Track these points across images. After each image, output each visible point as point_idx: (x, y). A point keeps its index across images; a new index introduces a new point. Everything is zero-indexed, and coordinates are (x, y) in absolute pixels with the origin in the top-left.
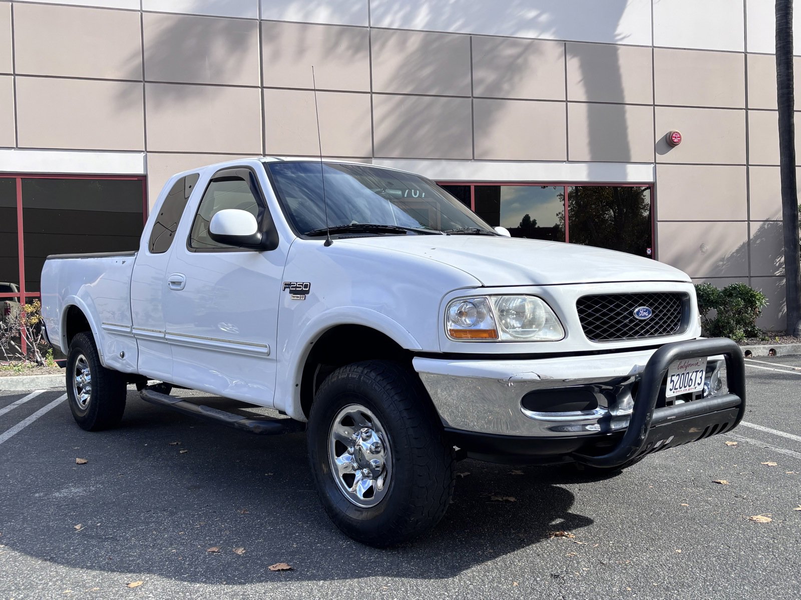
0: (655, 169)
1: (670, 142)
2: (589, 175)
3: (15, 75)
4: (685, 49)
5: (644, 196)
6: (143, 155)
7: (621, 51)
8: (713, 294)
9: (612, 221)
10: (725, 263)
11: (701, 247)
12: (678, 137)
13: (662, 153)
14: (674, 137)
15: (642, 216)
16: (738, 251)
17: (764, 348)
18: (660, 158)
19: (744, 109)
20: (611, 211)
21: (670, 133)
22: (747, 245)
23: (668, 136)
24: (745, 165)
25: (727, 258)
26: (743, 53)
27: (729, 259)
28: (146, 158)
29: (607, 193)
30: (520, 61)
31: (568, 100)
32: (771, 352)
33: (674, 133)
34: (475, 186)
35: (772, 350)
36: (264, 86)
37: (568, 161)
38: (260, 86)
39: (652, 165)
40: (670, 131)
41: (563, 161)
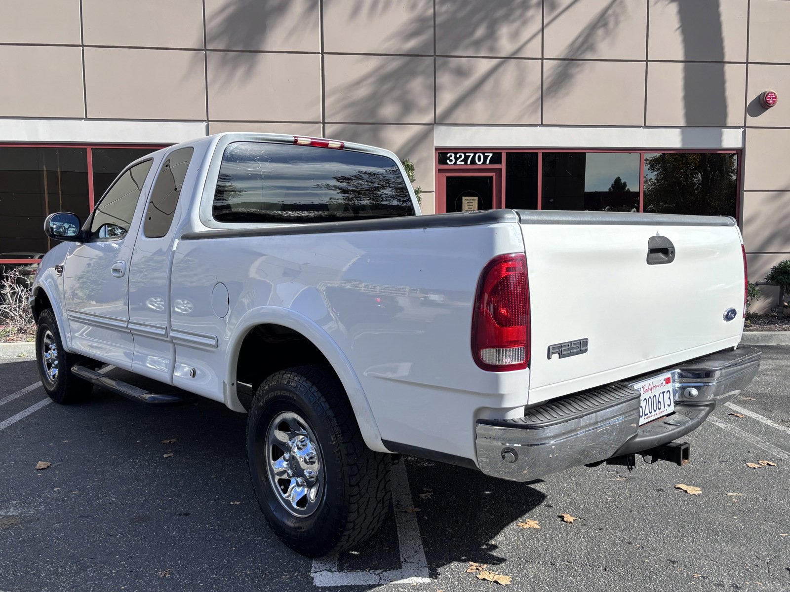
0: (744, 134)
1: (762, 104)
3: (83, 46)
5: (734, 160)
6: (205, 124)
9: (700, 184)
12: (773, 98)
13: (754, 115)
14: (769, 98)
15: (731, 179)
18: (751, 121)
20: (700, 174)
21: (764, 93)
23: (761, 97)
28: (207, 127)
29: (694, 158)
31: (649, 59)
33: (769, 93)
34: (543, 153)
37: (645, 126)
38: (320, 51)
39: (742, 130)
40: (764, 91)
41: (642, 126)
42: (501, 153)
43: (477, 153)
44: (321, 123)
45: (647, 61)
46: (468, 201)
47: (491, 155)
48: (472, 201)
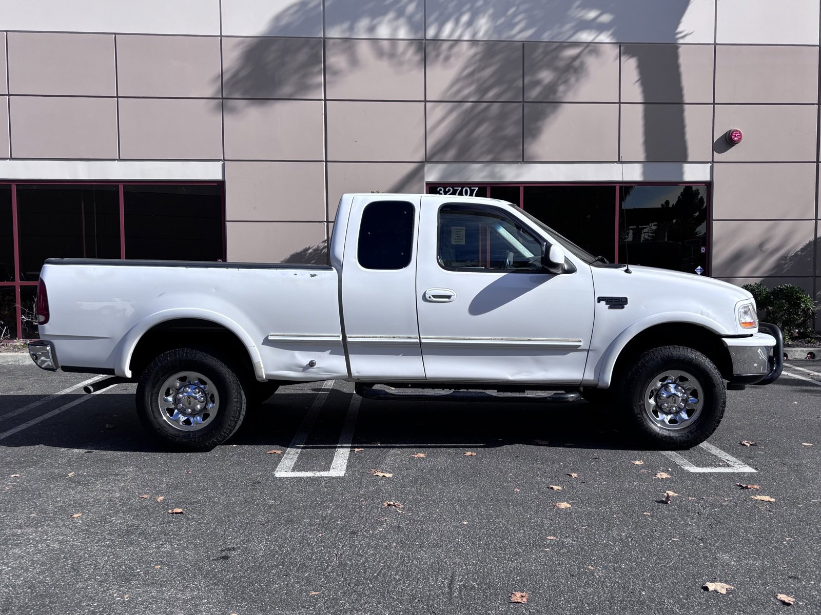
0: (712, 168)
1: (728, 141)
2: (644, 173)
4: (751, 45)
6: (221, 163)
7: (682, 50)
8: (760, 294)
10: (787, 261)
11: (761, 246)
12: (738, 136)
13: (720, 152)
14: (734, 135)
16: (803, 250)
17: (802, 351)
18: (718, 157)
19: (817, 104)
21: (730, 131)
22: (812, 244)
23: (727, 135)
24: (815, 162)
25: (790, 257)
26: (818, 46)
27: (792, 258)
28: (223, 166)
30: (577, 63)
31: (621, 101)
32: (809, 356)
33: (734, 131)
34: (524, 187)
35: (810, 353)
36: (327, 98)
37: (620, 162)
38: (323, 99)
39: (710, 165)
40: (730, 129)
41: (616, 162)
42: (486, 187)
43: (464, 187)
44: (323, 161)
45: (620, 103)
46: (457, 230)
47: (477, 189)
48: (459, 230)
